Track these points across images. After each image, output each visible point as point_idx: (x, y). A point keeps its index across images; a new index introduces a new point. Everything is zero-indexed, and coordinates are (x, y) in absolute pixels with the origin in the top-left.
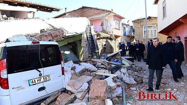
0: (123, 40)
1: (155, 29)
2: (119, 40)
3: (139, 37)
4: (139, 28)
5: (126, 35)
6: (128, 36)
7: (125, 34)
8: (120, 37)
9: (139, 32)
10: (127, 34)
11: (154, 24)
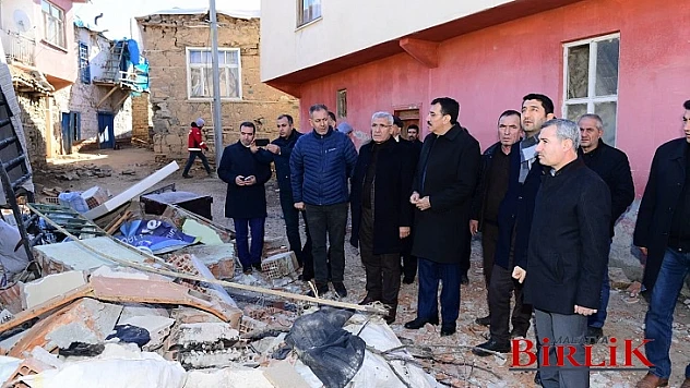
0: (78, 101)
1: (233, 66)
2: (62, 101)
3: (171, 95)
4: (168, 54)
5: (92, 78)
6: (103, 86)
7: (86, 76)
8: (68, 89)
9: (171, 74)
10: (96, 73)
11: (230, 46)
